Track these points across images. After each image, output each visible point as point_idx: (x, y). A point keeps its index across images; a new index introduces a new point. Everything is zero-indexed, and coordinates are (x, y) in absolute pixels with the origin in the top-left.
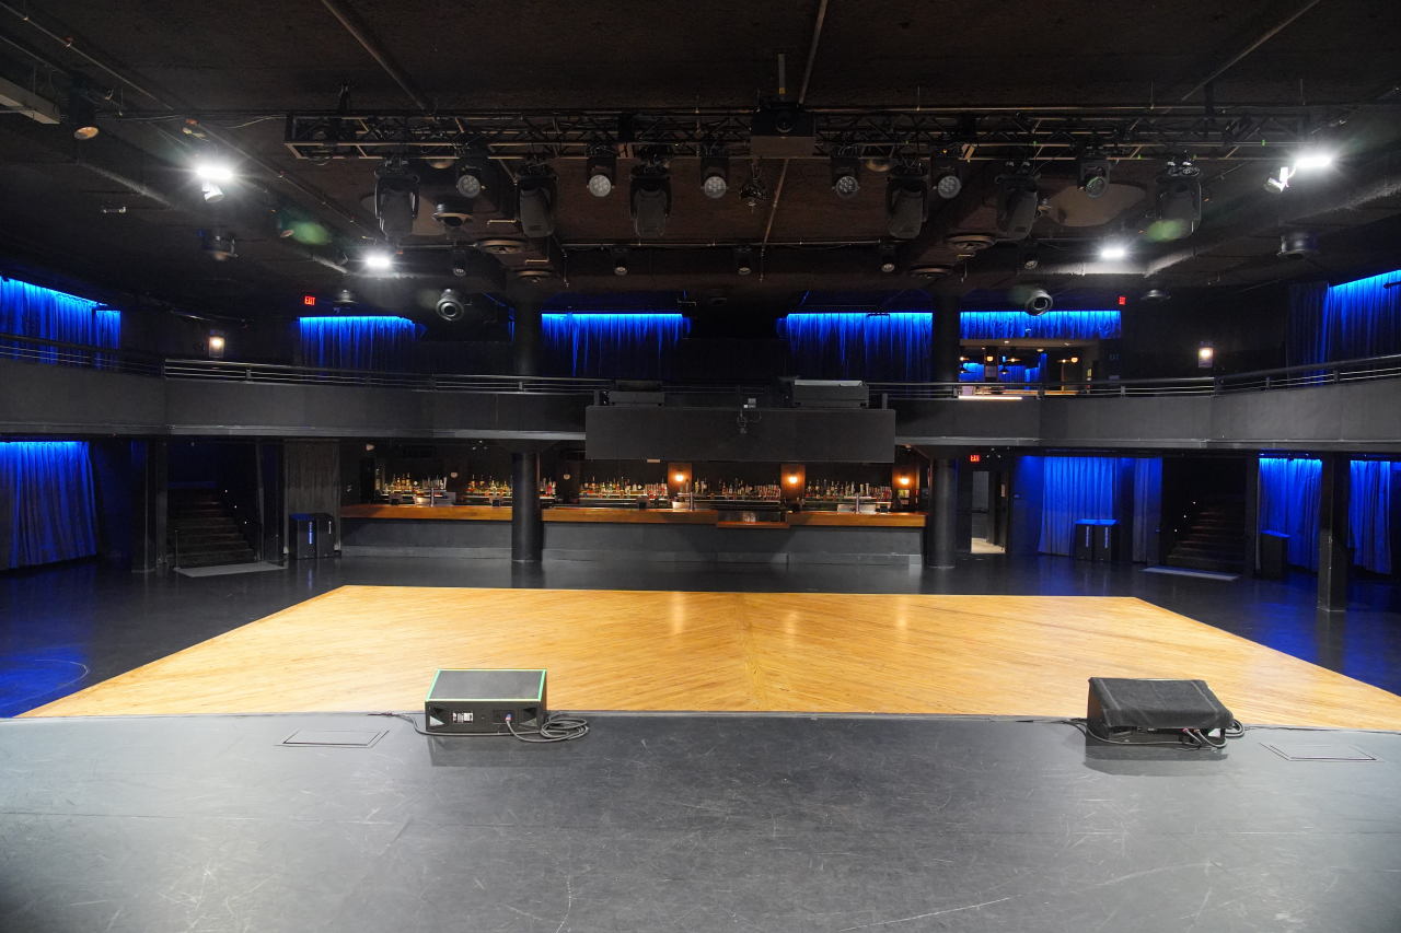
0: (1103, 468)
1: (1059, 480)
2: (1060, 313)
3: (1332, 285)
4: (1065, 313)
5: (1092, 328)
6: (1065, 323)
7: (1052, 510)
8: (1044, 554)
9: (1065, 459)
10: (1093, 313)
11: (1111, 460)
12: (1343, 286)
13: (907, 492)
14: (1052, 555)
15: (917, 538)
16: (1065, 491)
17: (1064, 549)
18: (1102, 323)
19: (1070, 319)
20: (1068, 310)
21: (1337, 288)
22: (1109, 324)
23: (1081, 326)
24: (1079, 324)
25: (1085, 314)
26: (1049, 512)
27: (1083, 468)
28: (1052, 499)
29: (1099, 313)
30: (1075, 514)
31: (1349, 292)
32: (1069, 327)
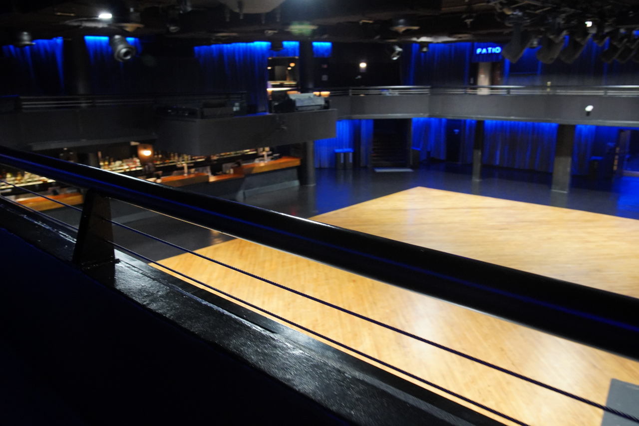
17: (326, 165)
18: (325, 49)
29: (324, 44)
30: (331, 147)
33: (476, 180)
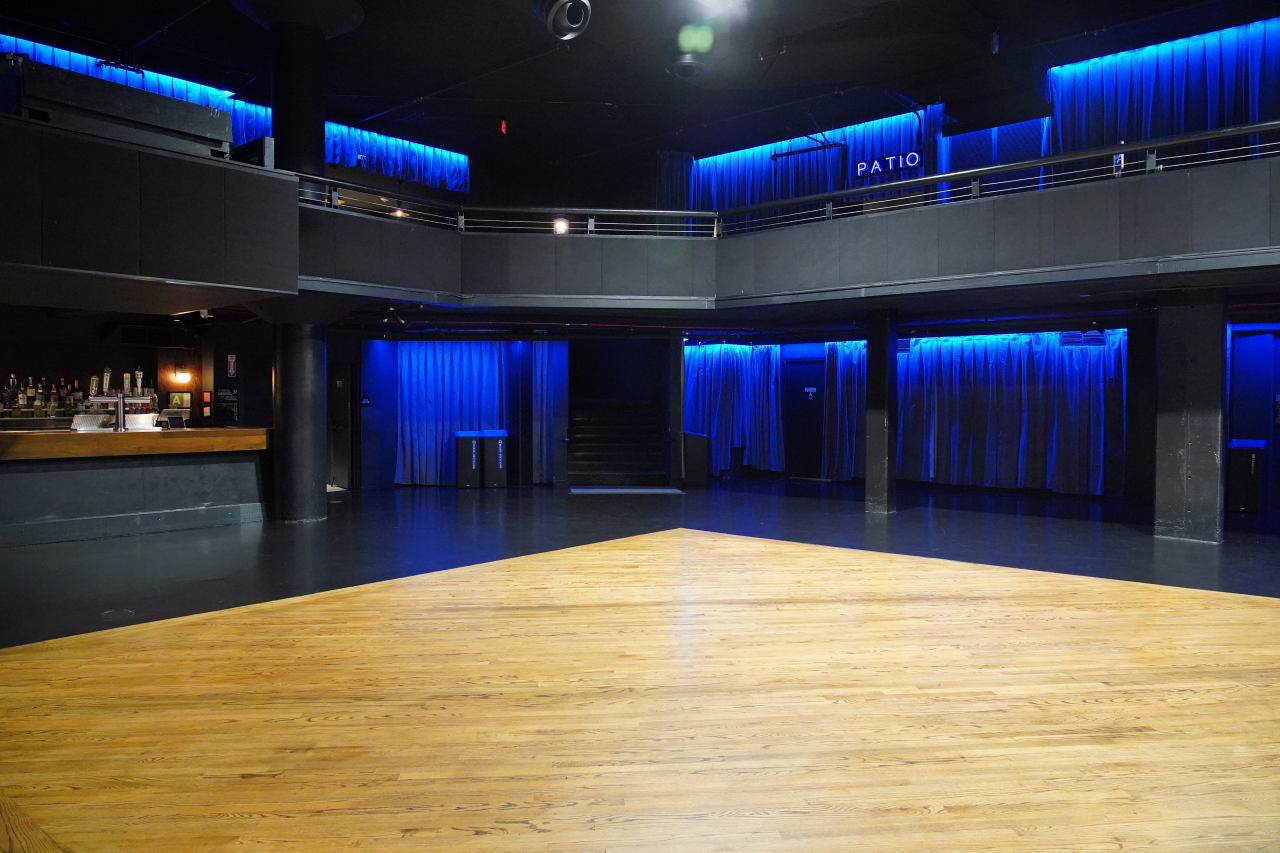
0: (486, 358)
1: (422, 377)
2: (400, 141)
3: (697, 158)
4: (406, 143)
5: (438, 173)
6: (408, 158)
7: (411, 420)
8: (399, 486)
9: (430, 345)
10: (439, 151)
11: (497, 344)
12: (710, 160)
13: (187, 397)
14: (413, 486)
15: (249, 472)
16: (431, 391)
17: (430, 474)
18: (449, 168)
19: (413, 153)
20: (411, 140)
21: (702, 161)
22: (456, 172)
23: (426, 168)
24: (424, 162)
25: (429, 150)
26: (407, 424)
27: (456, 359)
28: (410, 404)
29: (446, 154)
30: (447, 424)
31: (719, 167)
32: (412, 166)
33: (878, 511)
